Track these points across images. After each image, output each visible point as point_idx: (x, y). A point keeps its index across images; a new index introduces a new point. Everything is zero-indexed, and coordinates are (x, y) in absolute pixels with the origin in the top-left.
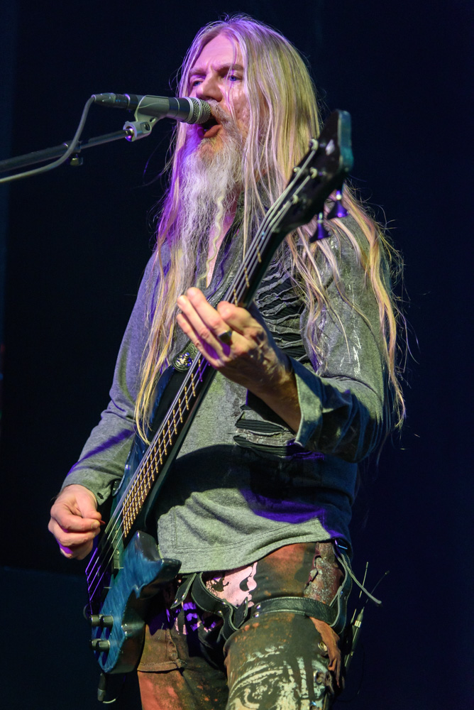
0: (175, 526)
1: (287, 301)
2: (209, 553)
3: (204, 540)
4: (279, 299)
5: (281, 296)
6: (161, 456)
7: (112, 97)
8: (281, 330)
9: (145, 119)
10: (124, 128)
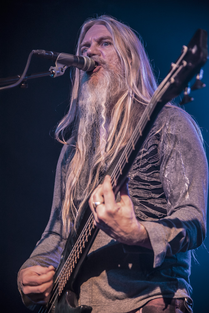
0: (92, 290)
1: (152, 163)
2: (113, 306)
3: (109, 298)
4: (148, 162)
5: (149, 160)
6: (78, 254)
7: (44, 52)
8: (150, 179)
9: (61, 66)
10: (50, 70)
